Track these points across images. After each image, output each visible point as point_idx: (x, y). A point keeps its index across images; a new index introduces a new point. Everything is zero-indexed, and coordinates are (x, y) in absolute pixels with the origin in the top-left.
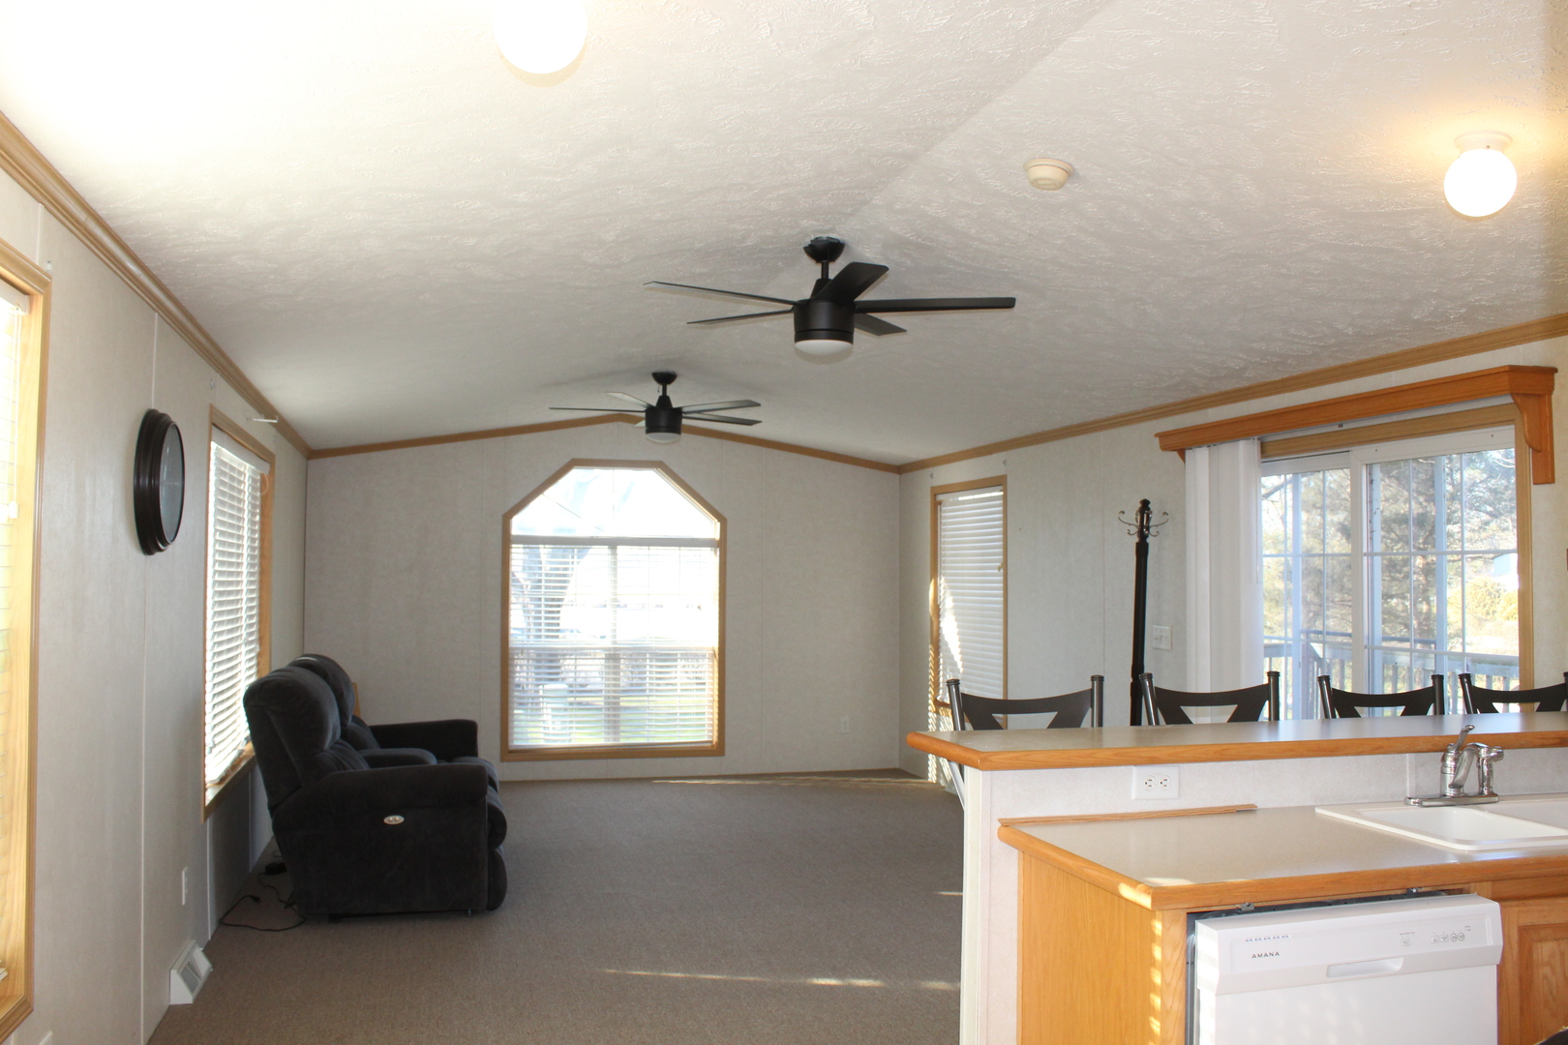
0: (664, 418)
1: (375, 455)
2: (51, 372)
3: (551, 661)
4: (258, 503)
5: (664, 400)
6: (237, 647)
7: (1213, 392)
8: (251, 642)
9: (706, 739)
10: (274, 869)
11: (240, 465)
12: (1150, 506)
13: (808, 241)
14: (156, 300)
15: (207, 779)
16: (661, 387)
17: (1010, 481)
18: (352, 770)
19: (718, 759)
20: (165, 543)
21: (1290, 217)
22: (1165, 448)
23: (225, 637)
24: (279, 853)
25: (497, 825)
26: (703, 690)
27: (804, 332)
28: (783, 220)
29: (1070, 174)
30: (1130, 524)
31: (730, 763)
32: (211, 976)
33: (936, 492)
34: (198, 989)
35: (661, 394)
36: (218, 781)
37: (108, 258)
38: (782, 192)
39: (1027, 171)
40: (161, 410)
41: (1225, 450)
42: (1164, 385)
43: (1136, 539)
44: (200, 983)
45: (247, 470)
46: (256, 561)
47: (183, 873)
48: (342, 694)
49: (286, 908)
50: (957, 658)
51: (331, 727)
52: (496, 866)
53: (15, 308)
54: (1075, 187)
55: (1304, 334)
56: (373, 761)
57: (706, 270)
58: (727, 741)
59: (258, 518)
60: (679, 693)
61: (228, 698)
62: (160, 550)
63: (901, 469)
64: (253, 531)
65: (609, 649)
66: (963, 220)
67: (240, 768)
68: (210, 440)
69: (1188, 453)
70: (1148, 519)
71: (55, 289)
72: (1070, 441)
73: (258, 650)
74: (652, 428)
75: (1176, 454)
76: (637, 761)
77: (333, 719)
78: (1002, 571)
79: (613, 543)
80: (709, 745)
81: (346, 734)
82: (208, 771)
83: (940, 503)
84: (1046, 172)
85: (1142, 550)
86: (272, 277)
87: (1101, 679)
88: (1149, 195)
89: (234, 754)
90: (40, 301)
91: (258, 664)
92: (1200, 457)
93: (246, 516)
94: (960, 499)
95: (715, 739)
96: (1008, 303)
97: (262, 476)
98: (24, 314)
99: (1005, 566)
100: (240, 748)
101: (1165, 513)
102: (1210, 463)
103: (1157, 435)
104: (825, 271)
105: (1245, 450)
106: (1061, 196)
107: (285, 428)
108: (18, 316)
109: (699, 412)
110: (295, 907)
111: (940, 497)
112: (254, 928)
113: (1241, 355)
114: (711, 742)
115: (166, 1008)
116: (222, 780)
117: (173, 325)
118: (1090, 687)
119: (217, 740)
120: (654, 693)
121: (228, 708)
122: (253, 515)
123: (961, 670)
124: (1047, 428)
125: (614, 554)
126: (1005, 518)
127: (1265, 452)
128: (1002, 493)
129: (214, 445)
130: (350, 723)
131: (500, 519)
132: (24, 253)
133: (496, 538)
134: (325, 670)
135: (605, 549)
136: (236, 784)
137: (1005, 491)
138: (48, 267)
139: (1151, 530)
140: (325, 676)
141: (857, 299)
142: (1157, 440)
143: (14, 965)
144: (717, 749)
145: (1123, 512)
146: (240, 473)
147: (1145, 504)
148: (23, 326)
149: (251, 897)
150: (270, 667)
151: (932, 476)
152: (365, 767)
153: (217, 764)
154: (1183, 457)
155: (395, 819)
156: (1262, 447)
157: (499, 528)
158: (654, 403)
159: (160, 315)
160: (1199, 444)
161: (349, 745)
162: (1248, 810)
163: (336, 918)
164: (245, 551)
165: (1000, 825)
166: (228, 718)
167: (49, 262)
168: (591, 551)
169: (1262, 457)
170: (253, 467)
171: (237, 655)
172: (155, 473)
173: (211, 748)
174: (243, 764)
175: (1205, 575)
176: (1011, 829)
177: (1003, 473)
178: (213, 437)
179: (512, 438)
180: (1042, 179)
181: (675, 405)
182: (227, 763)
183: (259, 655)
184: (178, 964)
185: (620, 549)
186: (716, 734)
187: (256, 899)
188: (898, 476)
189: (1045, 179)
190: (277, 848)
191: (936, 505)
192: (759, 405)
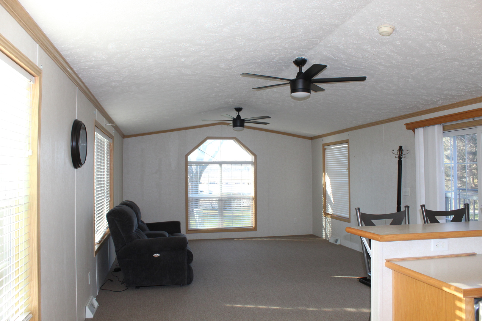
0: (238, 122)
1: (145, 137)
2: (42, 105)
3: (196, 202)
4: (109, 152)
5: (239, 117)
6: (104, 198)
7: (424, 110)
8: (107, 197)
9: (251, 226)
10: (117, 270)
11: (104, 140)
12: (402, 148)
13: (294, 60)
14: (77, 82)
15: (96, 242)
16: (237, 112)
17: (350, 141)
18: (142, 239)
19: (255, 232)
20: (81, 165)
21: (472, 43)
22: (407, 129)
23: (100, 195)
24: (118, 265)
25: (190, 256)
26: (250, 210)
27: (294, 89)
28: (288, 51)
29: (394, 30)
30: (396, 154)
31: (258, 234)
32: (98, 307)
33: (325, 145)
34: (94, 312)
35: (237, 115)
36: (99, 242)
37: (61, 66)
38: (290, 40)
39: (378, 30)
40: (79, 120)
41: (430, 129)
42: (408, 107)
43: (398, 159)
44: (95, 310)
45: (106, 141)
46: (109, 171)
47: (89, 274)
48: (137, 213)
49: (122, 284)
50: (332, 199)
51: (135, 225)
52: (190, 269)
53: (30, 81)
54: (394, 35)
55: (464, 87)
56: (149, 236)
57: (259, 70)
58: (258, 226)
59: (109, 157)
60: (242, 211)
61: (101, 215)
62: (80, 167)
63: (312, 138)
64: (108, 161)
65: (220, 197)
66: (351, 49)
67: (105, 238)
68: (95, 131)
69: (416, 130)
70: (402, 153)
71: (44, 75)
72: (372, 127)
73: (110, 199)
74: (235, 125)
75: (411, 131)
76: (229, 233)
77: (136, 222)
78: (348, 170)
79: (220, 164)
80: (252, 227)
81: (140, 227)
82: (96, 239)
83: (326, 149)
84: (386, 29)
85: (400, 163)
86: (115, 74)
87: (408, 207)
88: (421, 37)
89: (104, 232)
90: (39, 78)
91: (110, 204)
92: (420, 131)
93: (105, 156)
94: (332, 147)
95: (254, 226)
96: (363, 79)
97: (110, 143)
98: (33, 83)
99: (349, 169)
100: (105, 231)
101: (407, 150)
102: (424, 133)
103: (405, 124)
104: (301, 69)
105: (437, 129)
106: (388, 39)
107: (117, 128)
108: (31, 84)
109: (250, 120)
110: (125, 283)
111: (326, 147)
112: (111, 291)
113: (438, 96)
114: (253, 227)
115: (85, 319)
116: (100, 242)
117: (82, 92)
118: (404, 210)
119: (98, 229)
120: (234, 211)
121: (101, 218)
122: (108, 156)
123: (333, 203)
124: (364, 123)
125: (221, 167)
126: (349, 153)
127: (444, 129)
128: (347, 145)
129: (96, 133)
130: (140, 223)
131: (184, 156)
132: (33, 61)
133: (183, 163)
134: (131, 205)
135: (218, 166)
136: (104, 243)
137: (348, 144)
138: (41, 67)
139: (403, 156)
140: (132, 208)
141: (313, 78)
142: (405, 126)
143: (34, 313)
144: (255, 229)
145: (393, 150)
146: (104, 142)
147: (401, 148)
148: (33, 88)
149: (110, 280)
150: (114, 205)
151: (323, 140)
152: (146, 238)
153: (98, 237)
154: (414, 132)
155: (157, 255)
156: (443, 127)
158: (235, 118)
159: (78, 88)
160: (420, 127)
161: (140, 230)
162: (473, 255)
163: (138, 287)
164: (105, 168)
165: (386, 261)
166: (101, 221)
167: (41, 65)
168: (208, 166)
169: (443, 131)
170: (107, 140)
171: (104, 201)
172: (77, 141)
173: (96, 232)
174: (106, 236)
175: (423, 171)
176: (390, 263)
177: (347, 139)
178: (95, 130)
179: (188, 131)
180: (384, 32)
181: (242, 118)
182: (101, 236)
183: (110, 201)
184: (88, 304)
185: (223, 166)
186: (254, 224)
187: (112, 281)
188: (311, 141)
189: (385, 32)
190: (117, 262)
191: (324, 150)
192: (270, 117)
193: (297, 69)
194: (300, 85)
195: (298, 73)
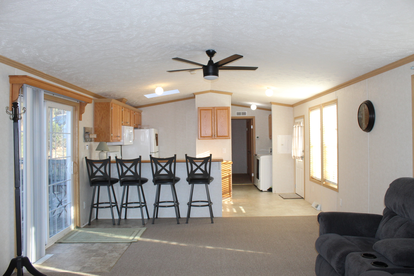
147: (16, 105)
193: (208, 59)
194: (211, 71)
195: (209, 61)
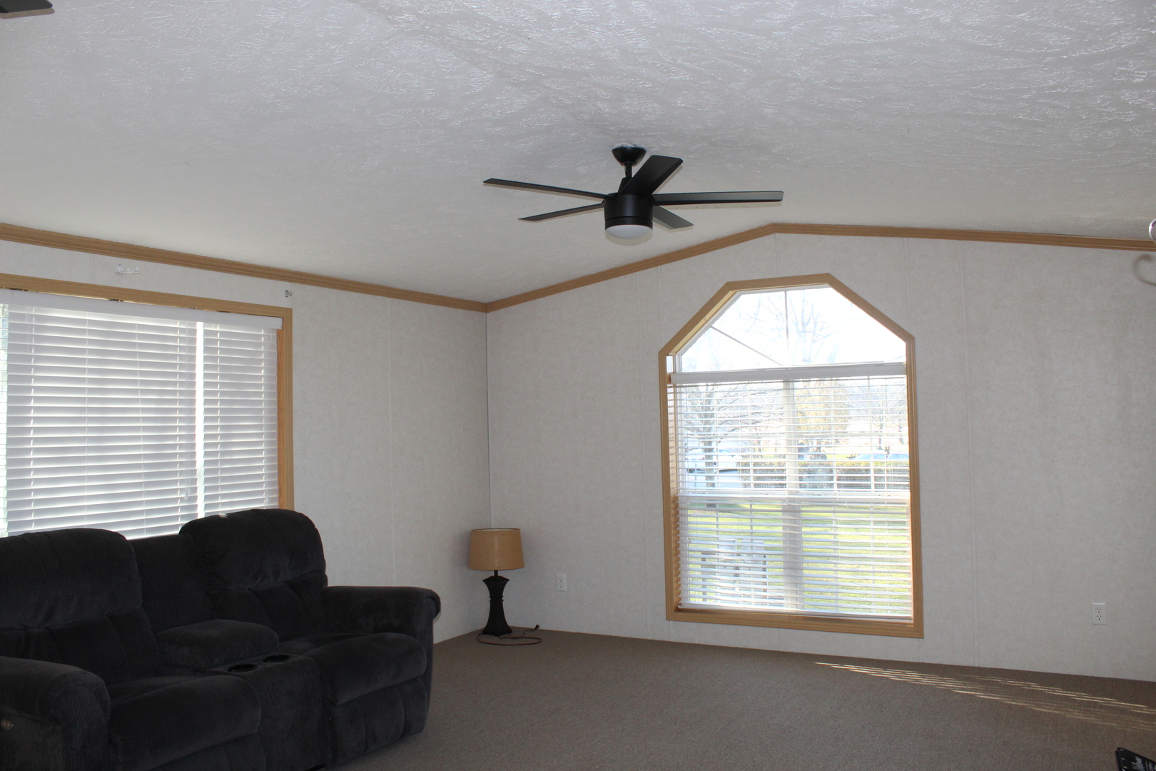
157: (656, 366)
